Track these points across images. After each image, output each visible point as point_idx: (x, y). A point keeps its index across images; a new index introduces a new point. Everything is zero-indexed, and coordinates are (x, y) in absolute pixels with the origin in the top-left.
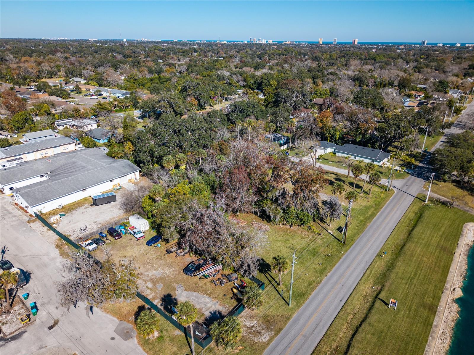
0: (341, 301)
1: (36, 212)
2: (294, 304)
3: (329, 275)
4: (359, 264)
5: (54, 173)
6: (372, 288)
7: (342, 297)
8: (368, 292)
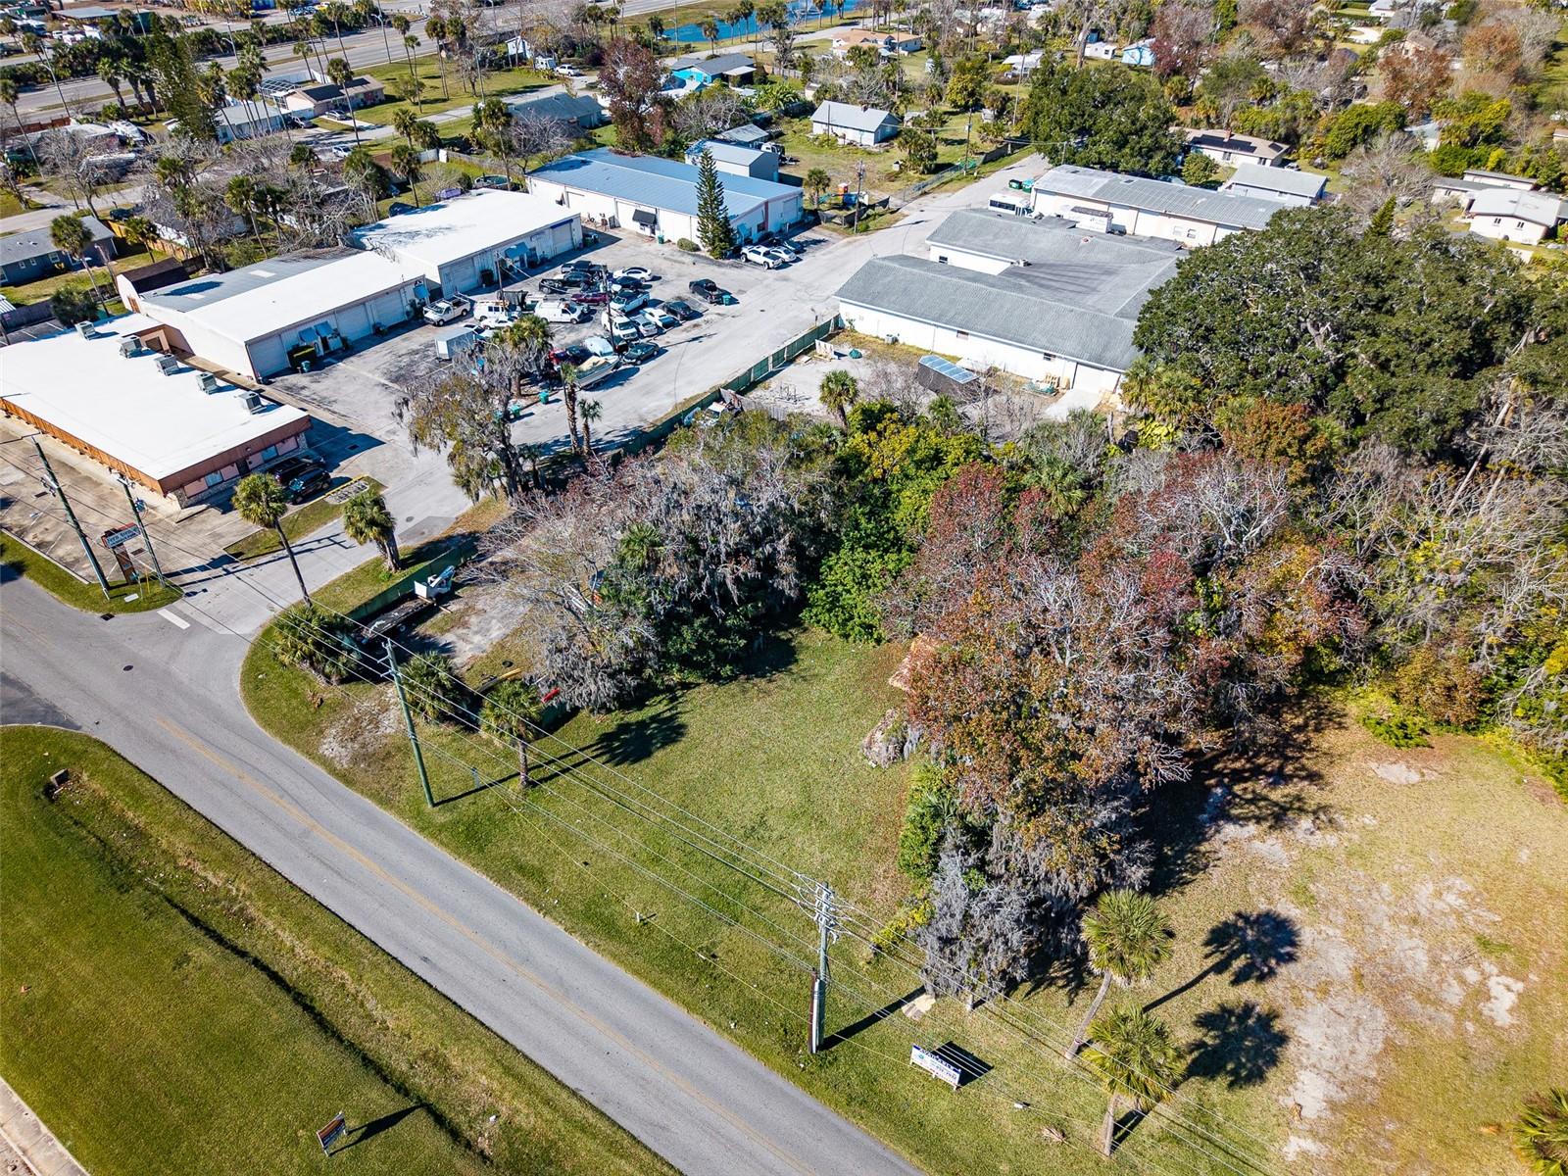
0: (425, 959)
1: (844, 317)
2: (441, 817)
3: (577, 942)
4: (642, 1082)
5: (1028, 271)
6: (486, 1113)
7: (442, 964)
8: (466, 1086)
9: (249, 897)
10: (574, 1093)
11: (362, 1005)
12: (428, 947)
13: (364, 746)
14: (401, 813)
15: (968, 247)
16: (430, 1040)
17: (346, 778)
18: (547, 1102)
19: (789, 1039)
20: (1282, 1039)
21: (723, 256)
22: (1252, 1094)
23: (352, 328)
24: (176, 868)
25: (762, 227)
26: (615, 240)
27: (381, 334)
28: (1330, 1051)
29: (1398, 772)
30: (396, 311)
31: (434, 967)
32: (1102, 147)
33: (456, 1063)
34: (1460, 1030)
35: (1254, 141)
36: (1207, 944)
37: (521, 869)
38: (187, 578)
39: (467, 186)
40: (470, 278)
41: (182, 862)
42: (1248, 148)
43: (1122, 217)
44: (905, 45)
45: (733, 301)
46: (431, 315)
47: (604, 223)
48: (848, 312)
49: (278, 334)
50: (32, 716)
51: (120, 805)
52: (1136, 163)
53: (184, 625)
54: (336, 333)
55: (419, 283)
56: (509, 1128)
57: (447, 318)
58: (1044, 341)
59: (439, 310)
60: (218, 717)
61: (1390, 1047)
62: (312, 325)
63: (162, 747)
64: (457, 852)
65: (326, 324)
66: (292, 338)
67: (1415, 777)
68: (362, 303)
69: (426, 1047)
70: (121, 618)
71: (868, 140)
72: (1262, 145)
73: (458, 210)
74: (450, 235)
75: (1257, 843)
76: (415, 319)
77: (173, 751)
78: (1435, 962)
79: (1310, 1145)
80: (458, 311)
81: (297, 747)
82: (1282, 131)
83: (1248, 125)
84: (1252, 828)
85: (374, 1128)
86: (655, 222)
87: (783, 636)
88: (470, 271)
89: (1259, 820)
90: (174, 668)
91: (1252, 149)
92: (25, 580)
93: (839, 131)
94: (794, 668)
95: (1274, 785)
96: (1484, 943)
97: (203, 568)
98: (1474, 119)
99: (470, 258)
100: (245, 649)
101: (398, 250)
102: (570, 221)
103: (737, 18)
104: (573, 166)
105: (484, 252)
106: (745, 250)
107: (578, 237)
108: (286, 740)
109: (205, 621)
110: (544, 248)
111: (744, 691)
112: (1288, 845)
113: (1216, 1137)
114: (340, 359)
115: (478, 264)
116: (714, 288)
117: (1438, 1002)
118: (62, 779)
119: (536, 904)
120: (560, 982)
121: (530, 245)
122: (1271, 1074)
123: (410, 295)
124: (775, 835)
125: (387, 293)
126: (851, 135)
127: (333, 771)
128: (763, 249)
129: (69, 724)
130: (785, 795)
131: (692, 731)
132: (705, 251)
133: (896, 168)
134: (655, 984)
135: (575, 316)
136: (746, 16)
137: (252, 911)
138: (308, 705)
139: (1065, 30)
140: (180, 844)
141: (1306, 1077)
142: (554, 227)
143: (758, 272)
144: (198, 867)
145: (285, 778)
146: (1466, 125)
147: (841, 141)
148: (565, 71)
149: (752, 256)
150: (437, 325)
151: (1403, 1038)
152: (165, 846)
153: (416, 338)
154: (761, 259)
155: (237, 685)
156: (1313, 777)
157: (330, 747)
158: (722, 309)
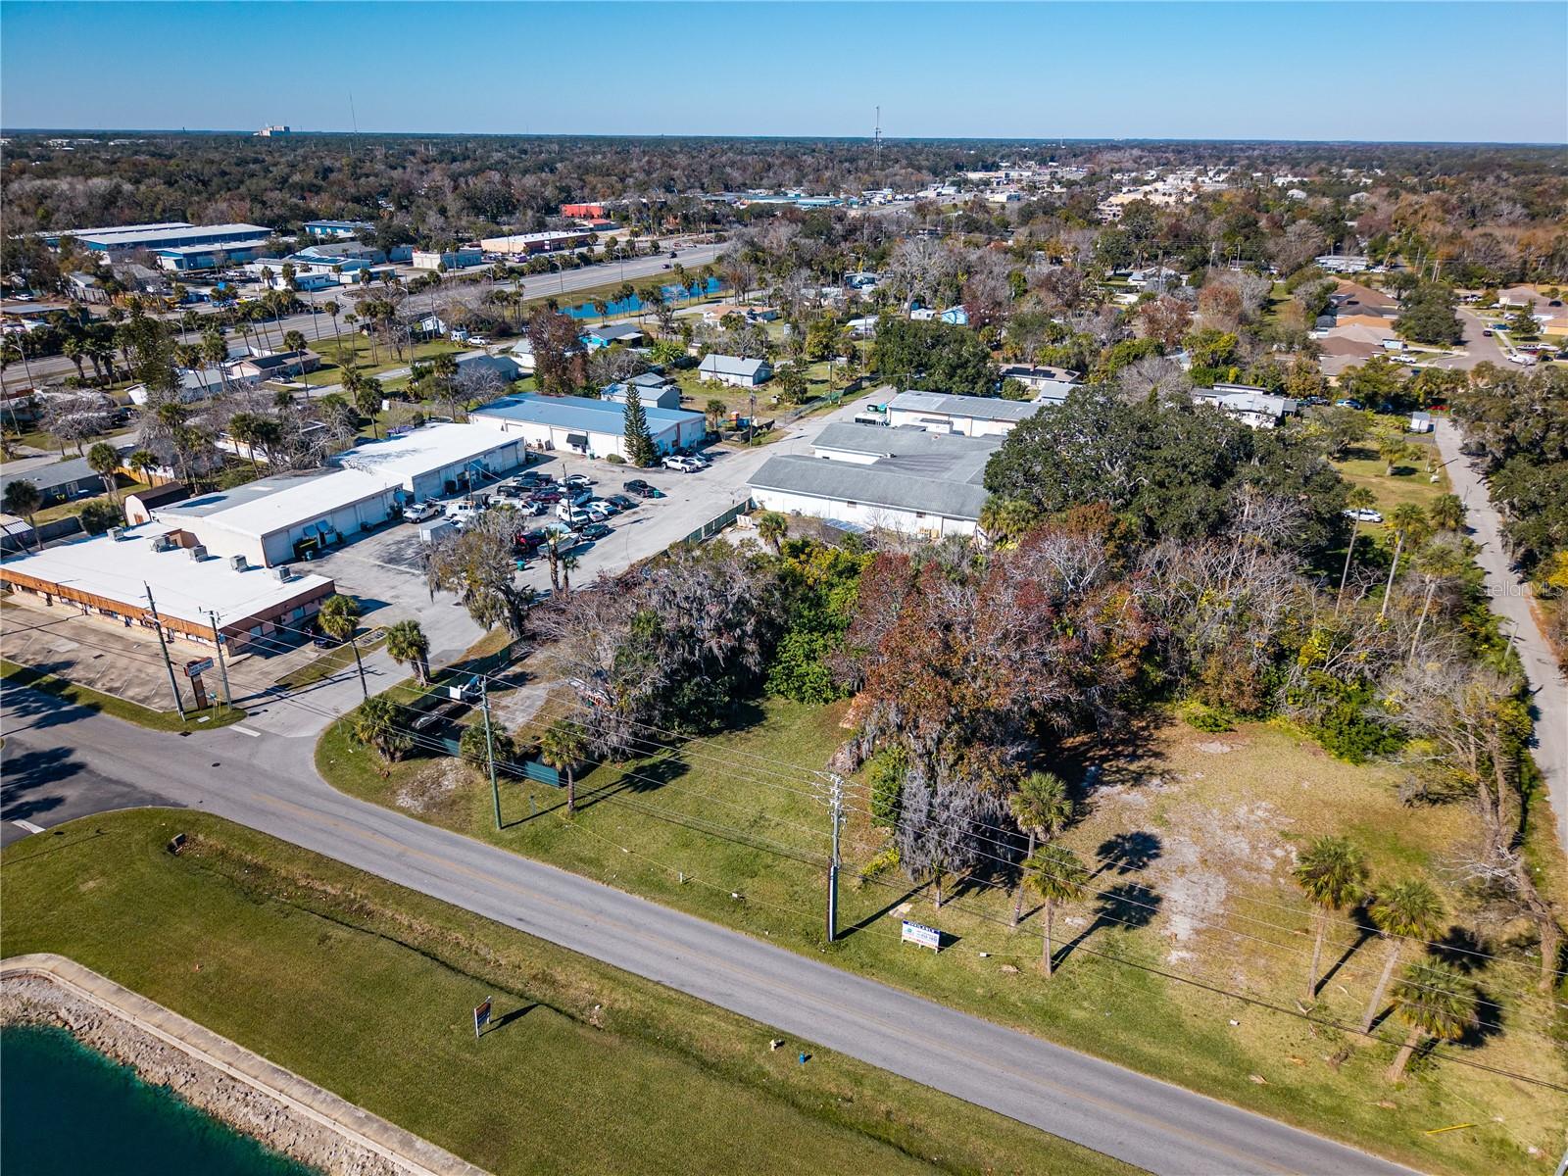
0: (521, 919)
1: (755, 500)
2: (509, 835)
3: (637, 898)
4: (709, 972)
5: (894, 460)
6: (592, 1005)
7: (534, 921)
8: (572, 991)
9: (367, 897)
10: (658, 983)
11: (476, 953)
12: (520, 912)
13: (432, 798)
14: (475, 836)
15: (845, 448)
16: (539, 965)
17: (421, 818)
18: (638, 991)
19: (811, 937)
20: (1158, 900)
21: (646, 465)
22: (1141, 931)
23: (345, 525)
24: (298, 888)
25: (676, 443)
26: (552, 459)
27: (367, 530)
28: (1190, 902)
29: (1216, 747)
30: (378, 514)
31: (528, 923)
32: (937, 378)
33: (561, 978)
34: (1275, 882)
35: (1053, 370)
36: (1098, 854)
37: (581, 860)
38: (248, 703)
39: (420, 422)
40: (437, 486)
41: (303, 882)
42: (1049, 375)
43: (960, 424)
44: (764, 315)
45: (662, 495)
46: (409, 514)
47: (540, 446)
48: (758, 495)
49: (286, 530)
50: (143, 802)
51: (237, 852)
52: (966, 388)
53: (256, 734)
54: (332, 530)
55: (398, 489)
56: (610, 1011)
57: (423, 516)
58: (915, 504)
59: (417, 511)
60: (303, 789)
61: (1229, 897)
62: (313, 523)
63: (262, 812)
64: (528, 854)
65: (324, 522)
66: (297, 533)
67: (1227, 749)
68: (352, 505)
69: (534, 972)
70: (197, 736)
71: (748, 382)
72: (1059, 372)
73: (415, 439)
74: (417, 455)
75: (1124, 796)
76: (395, 518)
77: (273, 814)
78: (1254, 848)
79: (1184, 954)
80: (431, 511)
81: (377, 803)
82: (1073, 362)
83: (1047, 360)
84: (1119, 787)
85: (509, 1018)
86: (586, 443)
87: (752, 704)
88: (437, 482)
89: (1123, 782)
90: (255, 762)
91: (1053, 376)
92: (102, 714)
93: (723, 377)
94: (765, 723)
95: (1131, 762)
96: (1284, 834)
97: (259, 696)
98: (1212, 346)
99: (437, 471)
100: (314, 746)
101: (373, 467)
102: (515, 443)
103: (621, 298)
104: (508, 404)
105: (448, 466)
106: (665, 460)
107: (522, 456)
108: (366, 800)
109: (272, 731)
110: (496, 463)
111: (730, 740)
112: (1145, 794)
113: (1122, 957)
114: (337, 550)
115: (443, 477)
116: (645, 486)
117: (1259, 870)
118: (181, 841)
119: (599, 879)
120: (630, 922)
121: (484, 462)
122: (1153, 919)
123: (390, 500)
124: (773, 824)
125: (373, 497)
126: (733, 379)
127: (412, 815)
128: (680, 458)
129: (175, 804)
130: (774, 799)
131: (695, 766)
132: (631, 462)
133: (775, 401)
134: (702, 916)
135: (533, 510)
136: (628, 296)
137: (370, 906)
138: (378, 776)
139: (892, 301)
140: (297, 871)
141: (1176, 918)
142: (503, 447)
143: (677, 475)
144: (317, 885)
145: (373, 822)
146: (1208, 350)
147: (725, 384)
148: (478, 341)
149: (671, 464)
150: (414, 522)
151: (1239, 891)
152: (283, 873)
153: (399, 533)
154: (679, 465)
155: (313, 768)
156: (1157, 755)
157: (404, 800)
158: (654, 500)
